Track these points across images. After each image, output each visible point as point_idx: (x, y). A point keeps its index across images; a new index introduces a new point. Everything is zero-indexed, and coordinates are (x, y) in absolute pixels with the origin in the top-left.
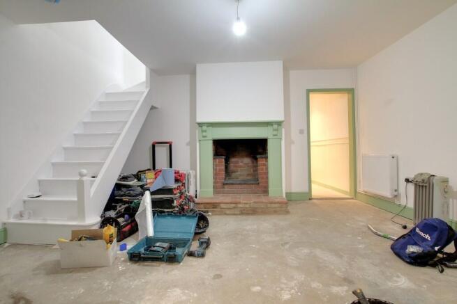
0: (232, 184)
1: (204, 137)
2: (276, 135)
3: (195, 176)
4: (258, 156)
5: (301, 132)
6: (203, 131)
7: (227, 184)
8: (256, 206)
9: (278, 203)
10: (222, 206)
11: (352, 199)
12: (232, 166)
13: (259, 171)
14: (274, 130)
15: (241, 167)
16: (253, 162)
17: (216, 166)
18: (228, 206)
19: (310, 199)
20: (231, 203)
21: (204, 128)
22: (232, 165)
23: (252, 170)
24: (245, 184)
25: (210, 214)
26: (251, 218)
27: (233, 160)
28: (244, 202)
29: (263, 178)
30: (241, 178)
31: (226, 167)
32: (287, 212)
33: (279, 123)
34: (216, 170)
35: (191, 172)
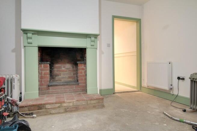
0: (56, 85)
1: (29, 43)
2: (93, 46)
3: (20, 80)
4: (78, 62)
5: (108, 45)
6: (28, 38)
7: (51, 86)
8: (78, 103)
9: (96, 99)
10: (48, 106)
11: (139, 91)
12: (56, 71)
13: (79, 74)
14: (92, 41)
15: (63, 71)
16: (73, 68)
17: (42, 70)
18: (53, 106)
19: (114, 93)
20: (56, 103)
21: (30, 35)
22: (55, 69)
23: (72, 74)
24: (67, 85)
25: (34, 115)
26: (75, 114)
27: (57, 65)
28: (68, 101)
29: (82, 79)
30: (63, 80)
31: (51, 72)
32: (103, 106)
33: (96, 36)
34: (42, 73)
35: (14, 76)
